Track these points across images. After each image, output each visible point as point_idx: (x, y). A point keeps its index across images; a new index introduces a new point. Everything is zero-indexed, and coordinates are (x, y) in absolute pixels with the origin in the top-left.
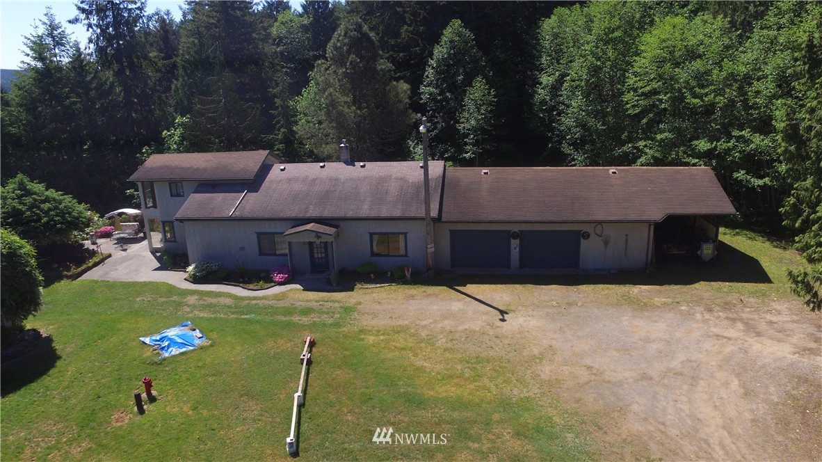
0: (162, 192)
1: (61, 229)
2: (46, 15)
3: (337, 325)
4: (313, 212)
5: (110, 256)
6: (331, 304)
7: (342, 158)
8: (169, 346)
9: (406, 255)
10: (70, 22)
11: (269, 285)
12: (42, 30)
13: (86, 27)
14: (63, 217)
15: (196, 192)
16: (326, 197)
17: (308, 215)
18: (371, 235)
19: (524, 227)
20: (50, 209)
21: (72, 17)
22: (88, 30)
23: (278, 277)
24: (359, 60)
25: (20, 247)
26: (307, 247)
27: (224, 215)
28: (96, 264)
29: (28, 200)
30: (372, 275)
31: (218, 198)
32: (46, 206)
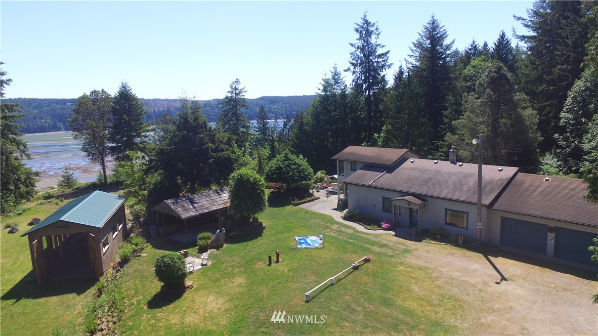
0: (347, 167)
1: (297, 179)
2: (334, 68)
3: (392, 256)
4: (414, 190)
5: (319, 198)
6: (400, 246)
7: (450, 158)
8: (303, 243)
9: (467, 228)
10: (345, 71)
11: (378, 229)
12: (329, 76)
13: (352, 73)
14: (299, 174)
15: (361, 169)
16: (427, 181)
17: (410, 191)
18: (446, 210)
19: (559, 225)
20: (294, 169)
21: (346, 68)
22: (353, 75)
23: (384, 225)
24: (492, 93)
25: (260, 181)
26: (408, 211)
27: (367, 184)
28: (309, 201)
29: (286, 163)
30: (438, 236)
31: (370, 173)
32: (293, 167)
